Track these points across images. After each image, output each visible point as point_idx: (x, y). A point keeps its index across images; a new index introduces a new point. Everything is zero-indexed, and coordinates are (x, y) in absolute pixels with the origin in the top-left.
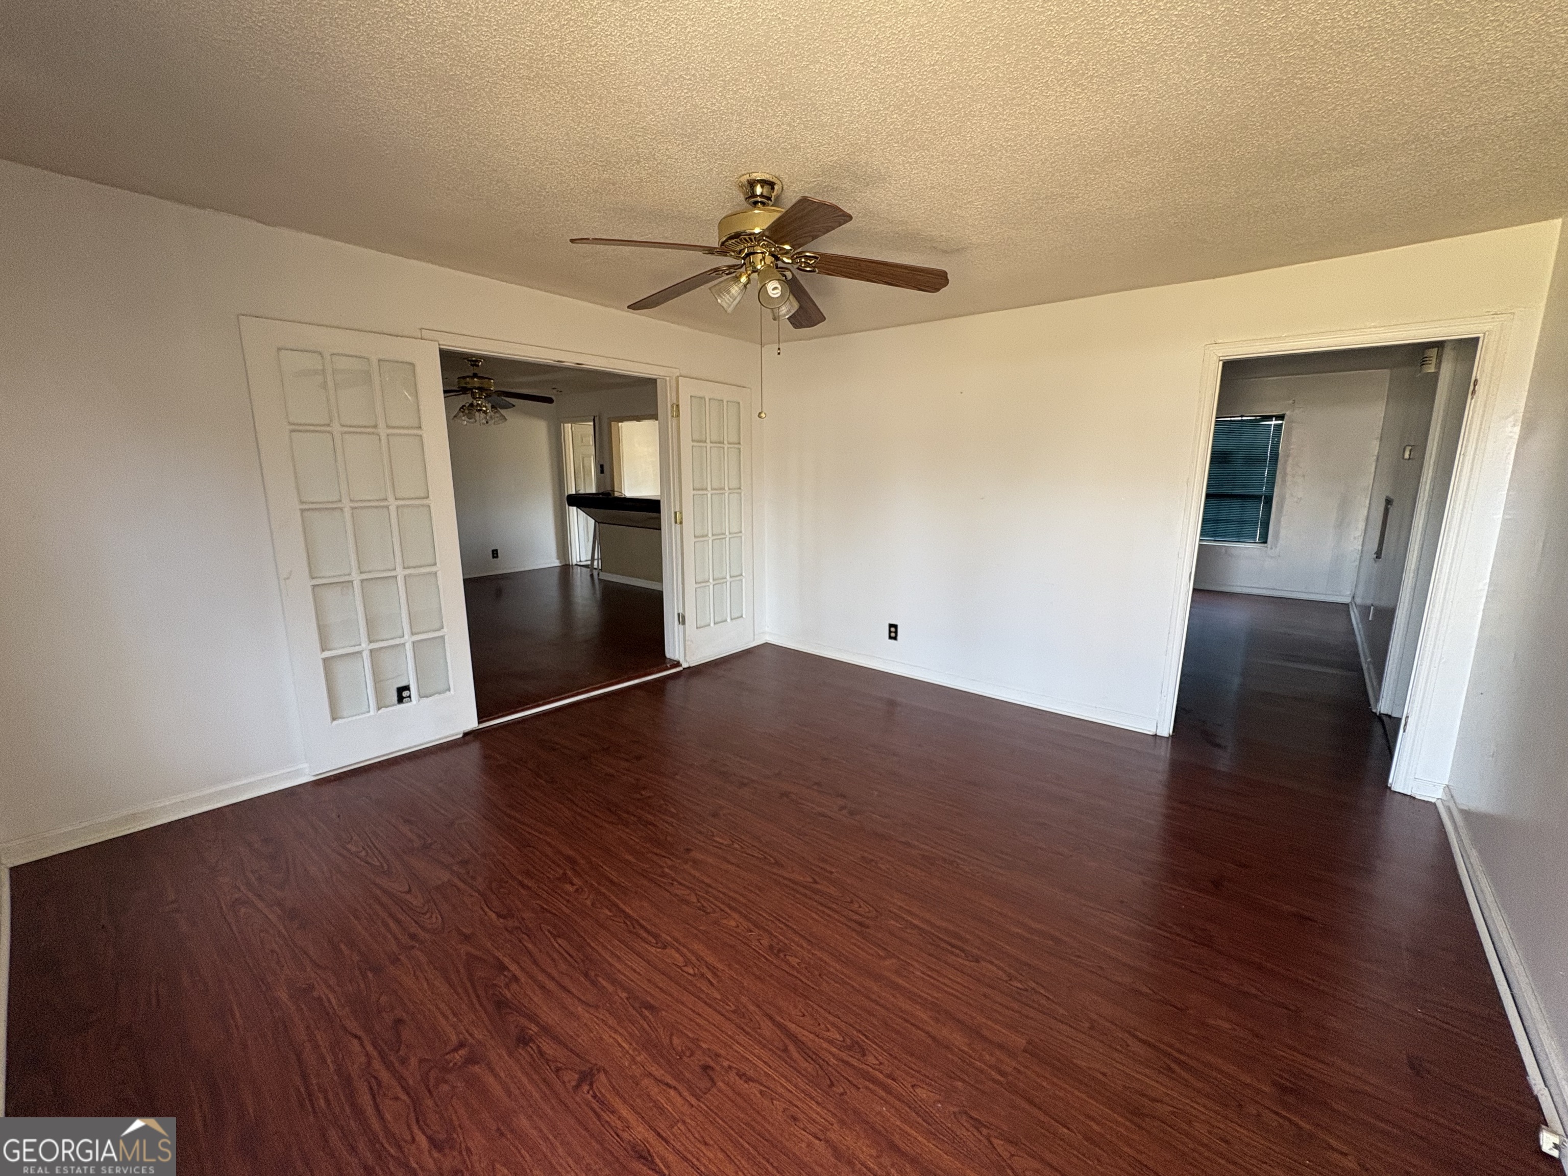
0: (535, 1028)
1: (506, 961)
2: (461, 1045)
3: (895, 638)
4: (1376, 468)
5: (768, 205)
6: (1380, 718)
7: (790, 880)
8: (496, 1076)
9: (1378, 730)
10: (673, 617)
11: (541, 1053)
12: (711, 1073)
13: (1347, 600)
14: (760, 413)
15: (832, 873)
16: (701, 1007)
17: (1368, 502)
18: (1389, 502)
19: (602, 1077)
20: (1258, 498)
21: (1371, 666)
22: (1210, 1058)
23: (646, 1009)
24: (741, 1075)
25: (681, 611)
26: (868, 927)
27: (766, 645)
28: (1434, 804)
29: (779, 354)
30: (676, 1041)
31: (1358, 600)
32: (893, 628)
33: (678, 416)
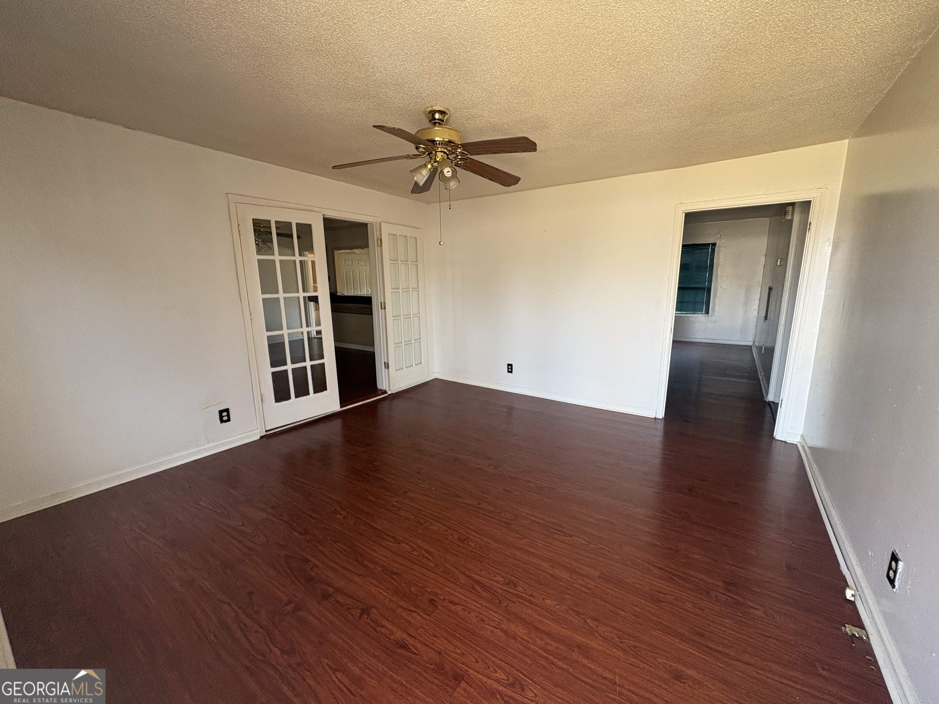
0: (331, 590)
1: (309, 557)
2: (290, 602)
3: (511, 372)
4: (763, 272)
5: (442, 124)
6: (769, 404)
7: (465, 504)
8: (313, 615)
9: (768, 409)
10: (382, 365)
11: (338, 602)
12: (435, 603)
13: (751, 344)
14: (440, 242)
15: (488, 498)
16: (424, 571)
17: (760, 290)
18: (770, 289)
19: (374, 610)
20: (704, 289)
21: (764, 377)
22: (691, 572)
23: (393, 575)
24: (451, 602)
25: (386, 361)
26: (511, 524)
27: (436, 380)
28: (796, 445)
29: (450, 208)
30: (413, 589)
31: (756, 344)
32: (510, 366)
33: (381, 245)
